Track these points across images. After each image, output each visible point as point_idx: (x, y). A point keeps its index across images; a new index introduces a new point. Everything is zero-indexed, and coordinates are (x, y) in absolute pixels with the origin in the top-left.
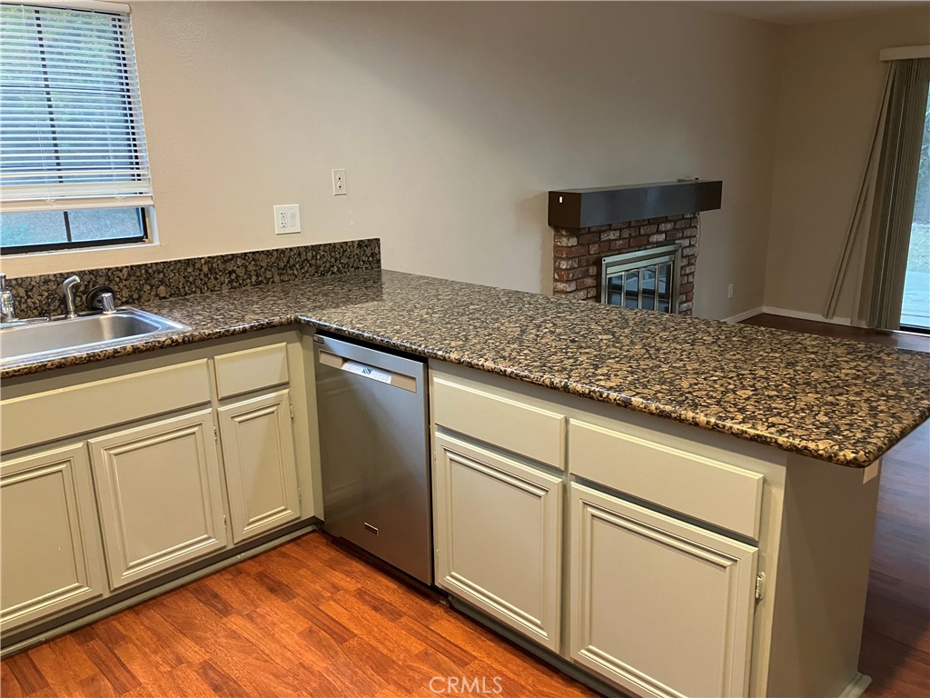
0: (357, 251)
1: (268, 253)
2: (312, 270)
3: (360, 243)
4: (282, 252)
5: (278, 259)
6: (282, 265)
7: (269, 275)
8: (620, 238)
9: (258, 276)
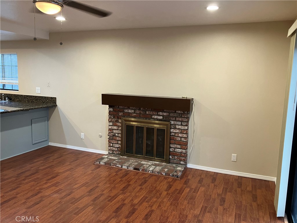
0: (50, 99)
1: (34, 96)
2: (41, 101)
3: (51, 97)
4: (36, 96)
5: (35, 98)
6: (36, 99)
7: (34, 101)
8: (134, 113)
9: (32, 100)
